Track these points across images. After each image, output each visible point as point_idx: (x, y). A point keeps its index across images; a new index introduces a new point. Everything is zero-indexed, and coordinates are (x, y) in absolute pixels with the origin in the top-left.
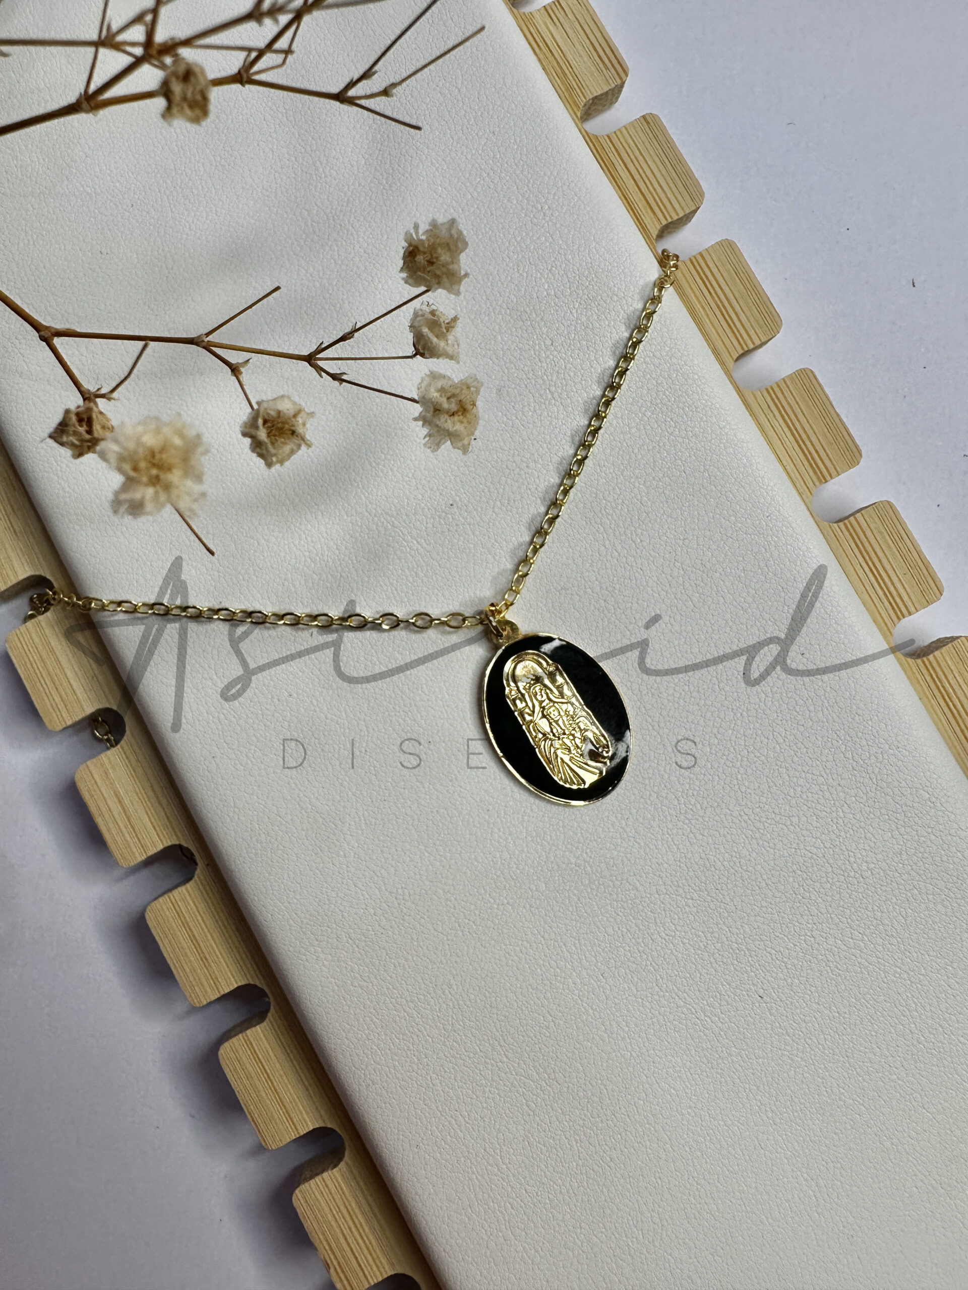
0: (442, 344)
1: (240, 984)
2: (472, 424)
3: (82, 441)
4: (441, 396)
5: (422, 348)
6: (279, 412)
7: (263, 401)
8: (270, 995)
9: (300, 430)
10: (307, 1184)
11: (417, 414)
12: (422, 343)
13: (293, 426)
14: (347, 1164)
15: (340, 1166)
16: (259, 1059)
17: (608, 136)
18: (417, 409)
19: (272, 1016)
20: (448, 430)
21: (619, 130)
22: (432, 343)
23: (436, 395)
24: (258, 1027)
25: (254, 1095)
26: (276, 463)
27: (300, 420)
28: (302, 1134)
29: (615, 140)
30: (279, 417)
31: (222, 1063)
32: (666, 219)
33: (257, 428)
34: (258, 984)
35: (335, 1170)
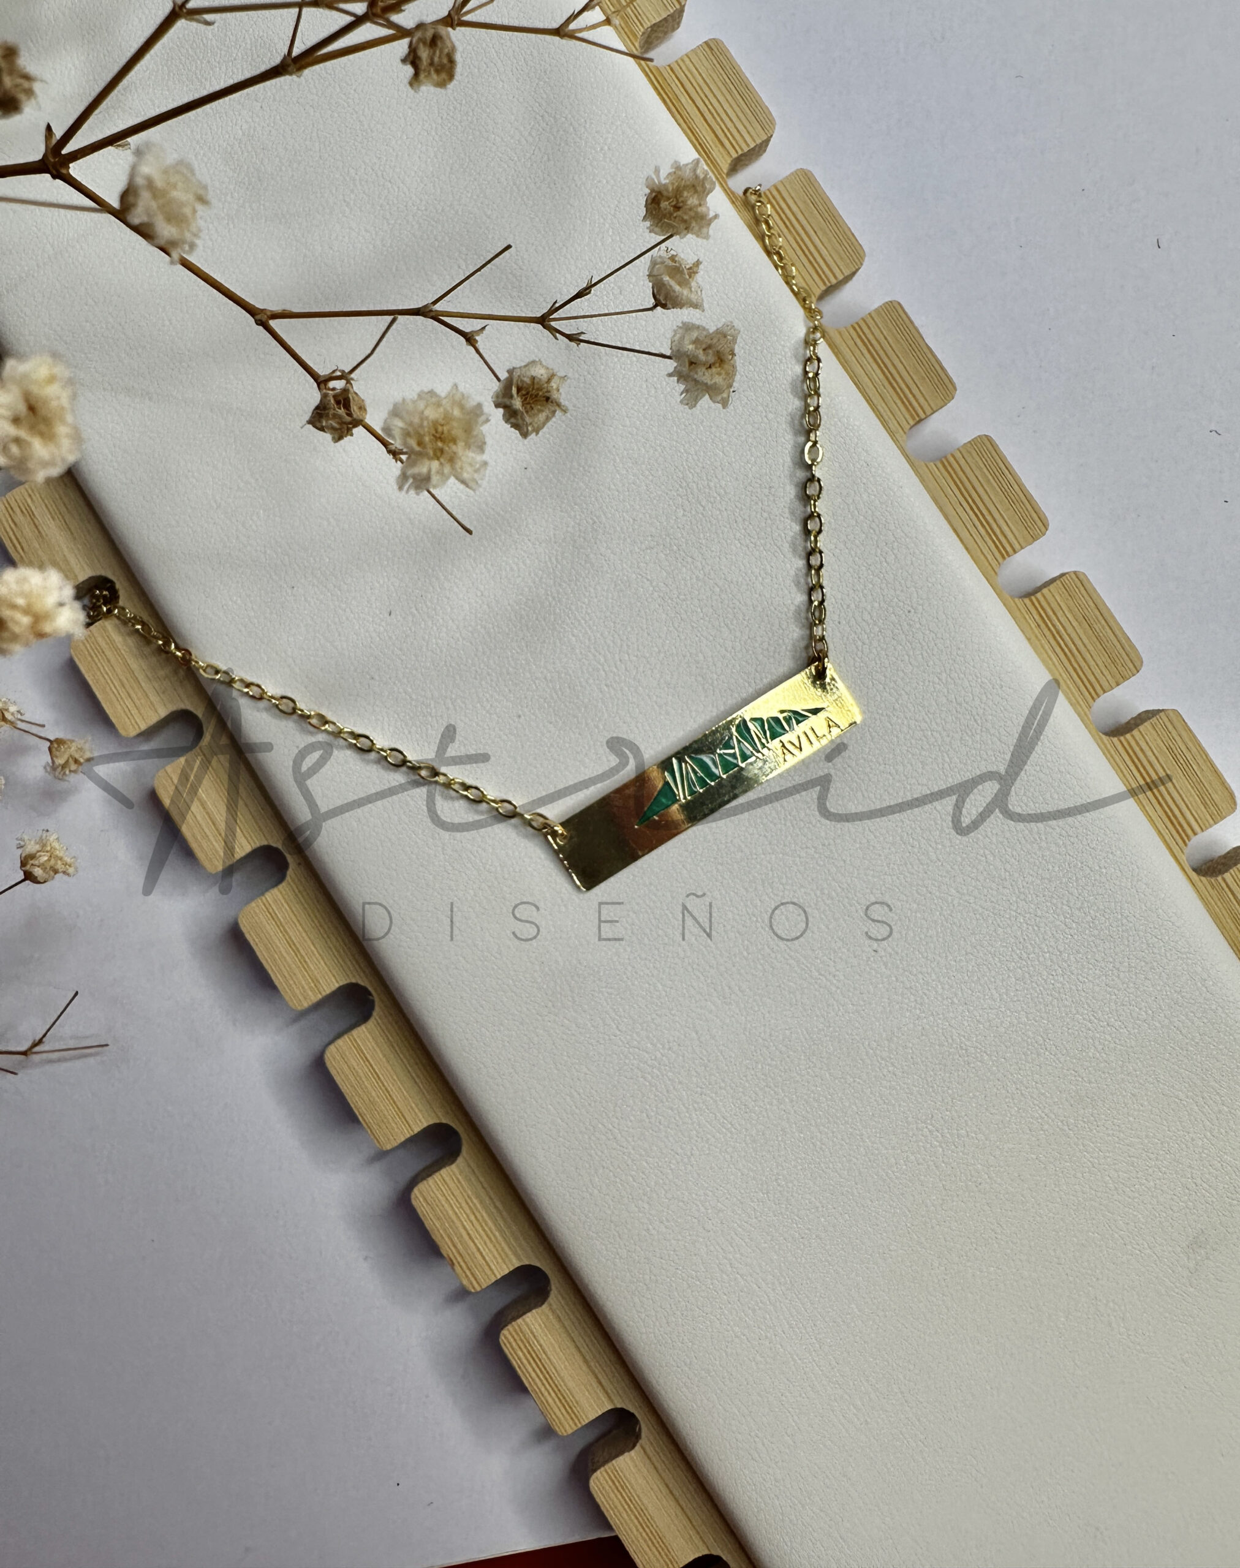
0: (685, 292)
2: (731, 375)
3: (342, 423)
4: (696, 348)
5: (663, 299)
6: (533, 378)
7: (514, 368)
8: (375, 994)
9: (555, 395)
11: (671, 370)
12: (663, 292)
13: (548, 392)
18: (671, 364)
20: (706, 384)
22: (674, 291)
23: (691, 347)
26: (532, 433)
27: (554, 384)
28: (416, 1132)
30: (533, 383)
33: (511, 397)
34: (361, 982)
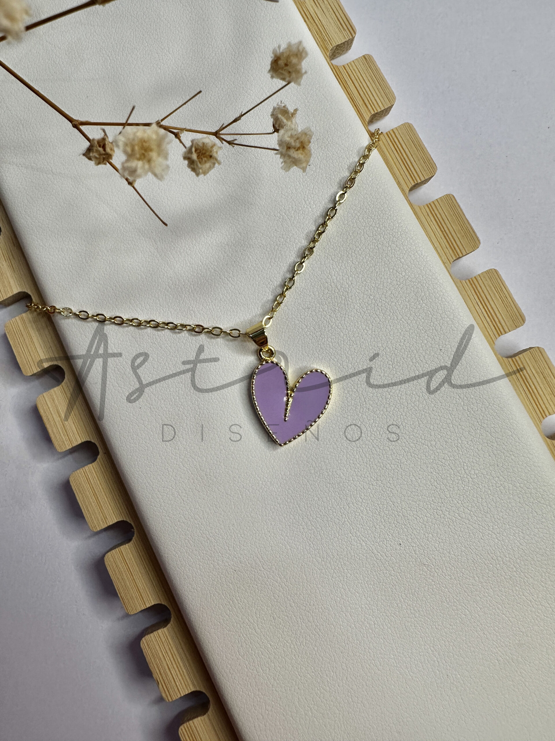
1: (118, 520)
2: (308, 155)
4: (292, 139)
8: (135, 528)
9: (215, 155)
10: (149, 636)
12: (278, 124)
13: (211, 152)
14: (172, 625)
15: (168, 626)
16: (127, 563)
17: (344, 66)
19: (135, 539)
20: (295, 158)
21: (350, 63)
24: (127, 545)
25: (123, 584)
26: (201, 174)
27: (214, 150)
28: (148, 607)
29: (347, 68)
31: (106, 563)
32: (374, 111)
33: (192, 154)
34: (128, 521)
35: (165, 628)
